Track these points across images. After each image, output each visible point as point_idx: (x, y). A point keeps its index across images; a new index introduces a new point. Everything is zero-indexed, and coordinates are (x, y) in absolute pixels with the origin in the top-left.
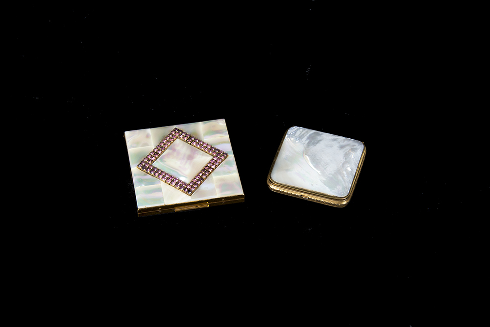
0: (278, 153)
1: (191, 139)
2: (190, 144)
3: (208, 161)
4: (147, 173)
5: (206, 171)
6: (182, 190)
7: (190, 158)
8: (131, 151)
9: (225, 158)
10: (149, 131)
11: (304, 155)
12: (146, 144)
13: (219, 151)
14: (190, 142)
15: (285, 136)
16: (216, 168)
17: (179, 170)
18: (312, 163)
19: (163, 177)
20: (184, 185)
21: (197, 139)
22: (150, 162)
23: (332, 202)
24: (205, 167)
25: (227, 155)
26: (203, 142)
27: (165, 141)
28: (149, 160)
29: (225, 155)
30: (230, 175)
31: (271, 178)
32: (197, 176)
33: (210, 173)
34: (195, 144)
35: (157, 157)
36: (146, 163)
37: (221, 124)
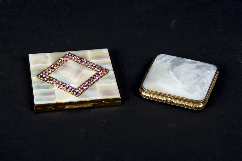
0: (149, 71)
1: (81, 60)
2: (80, 63)
3: (93, 74)
4: (44, 81)
5: (91, 81)
6: (71, 92)
7: (78, 72)
8: (32, 66)
9: (107, 73)
10: (48, 54)
11: (169, 71)
12: (45, 63)
13: (102, 68)
14: (79, 62)
15: (154, 60)
16: (99, 79)
17: (69, 80)
18: (175, 77)
19: (57, 83)
20: (73, 89)
21: (85, 60)
22: (47, 74)
23: (191, 105)
24: (91, 78)
25: (108, 71)
26: (90, 62)
27: (60, 61)
28: (46, 72)
29: (107, 71)
30: (110, 84)
31: (142, 86)
32: (84, 83)
33: (94, 82)
34: (83, 63)
35: (53, 70)
36: (44, 74)
37: (105, 51)
